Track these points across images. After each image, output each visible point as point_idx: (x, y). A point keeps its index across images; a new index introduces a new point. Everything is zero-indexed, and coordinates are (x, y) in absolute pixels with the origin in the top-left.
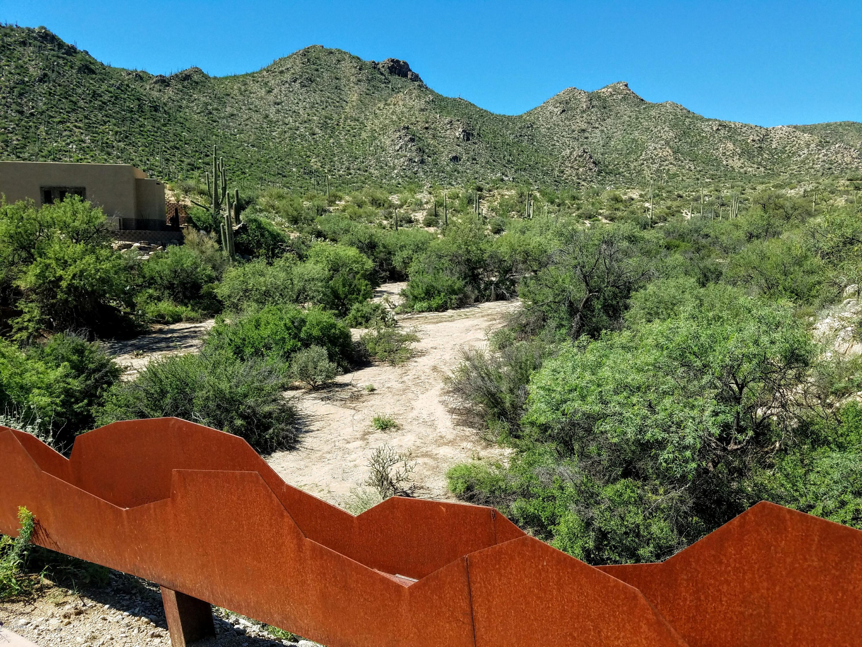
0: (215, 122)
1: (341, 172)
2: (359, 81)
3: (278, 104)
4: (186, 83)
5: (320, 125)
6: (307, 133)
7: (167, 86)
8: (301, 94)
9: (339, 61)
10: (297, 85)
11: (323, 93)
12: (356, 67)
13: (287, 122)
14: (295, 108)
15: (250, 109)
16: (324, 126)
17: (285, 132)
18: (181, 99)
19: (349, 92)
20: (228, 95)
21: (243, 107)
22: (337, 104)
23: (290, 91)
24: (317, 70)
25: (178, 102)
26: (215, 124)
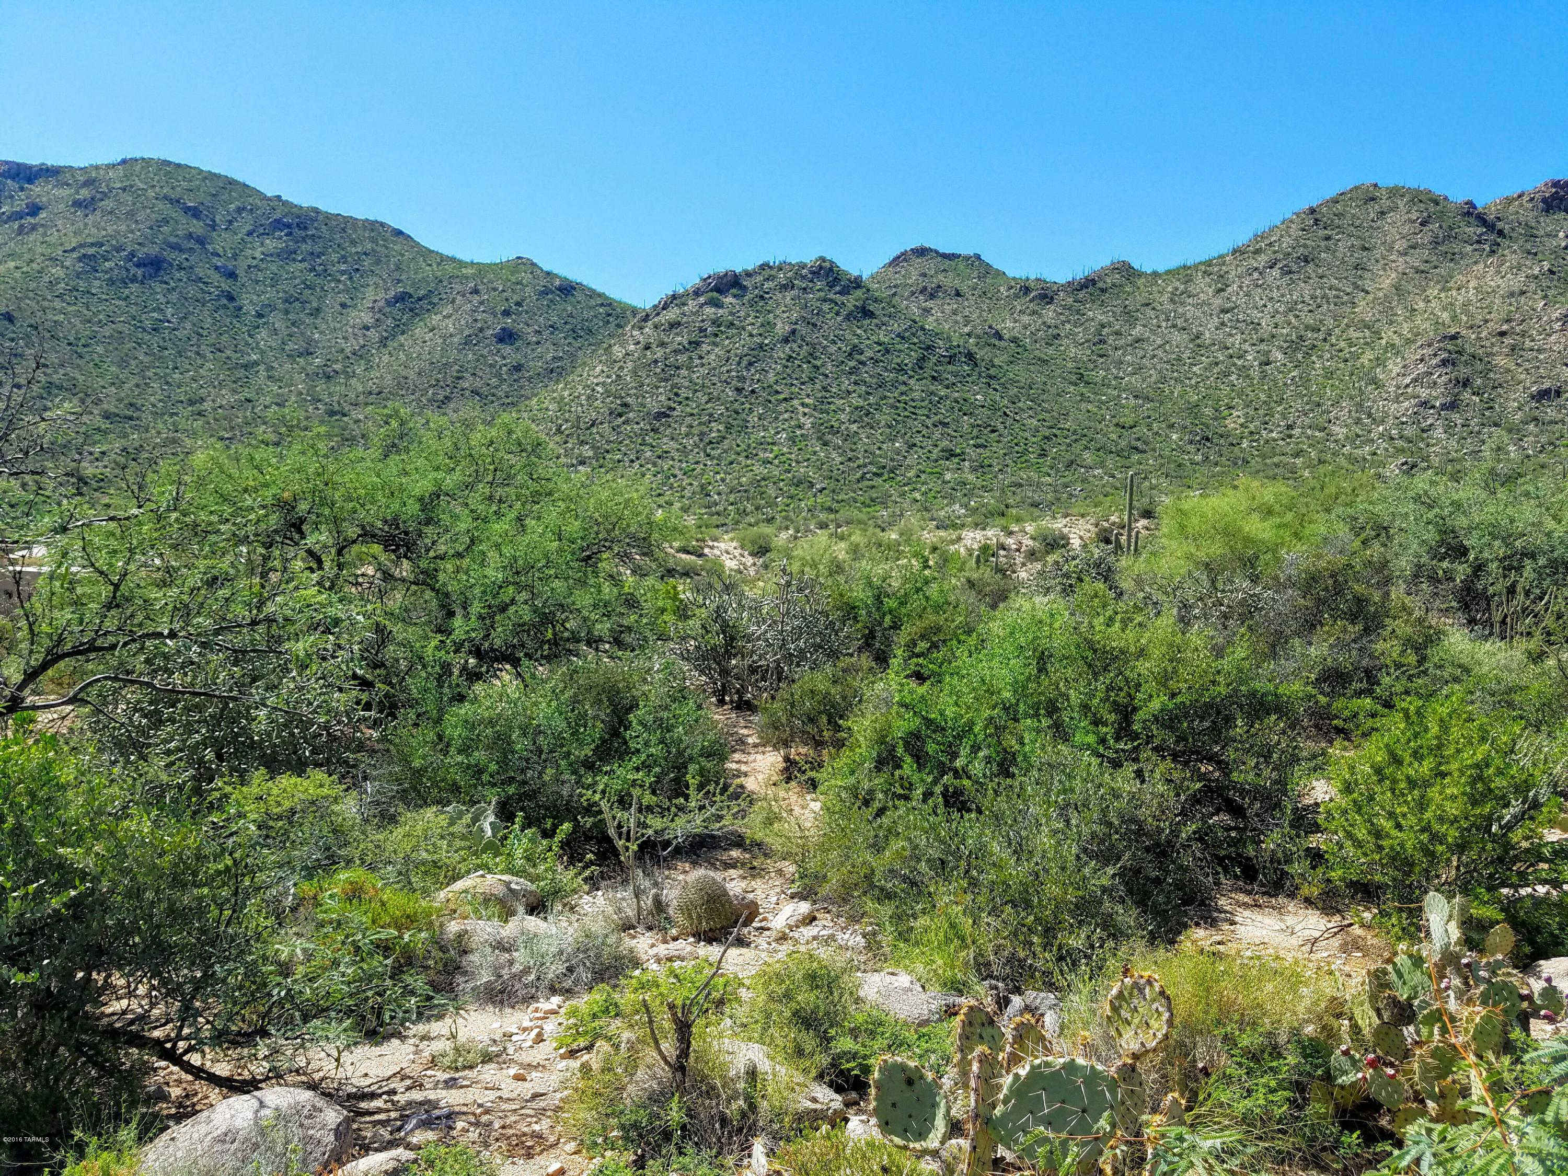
0: (1101, 356)
1: (1274, 435)
2: (1413, 247)
3: (1227, 312)
4: (1081, 295)
5: (1285, 345)
6: (1256, 363)
7: (1048, 303)
8: (1278, 288)
9: (1383, 213)
10: (1276, 272)
11: (1325, 280)
12: (1414, 221)
13: (1229, 345)
14: (1256, 314)
15: (1174, 326)
16: (1292, 347)
17: (1217, 364)
18: (1063, 323)
19: (1381, 273)
20: (1147, 305)
21: (1164, 324)
22: (1345, 298)
23: (1257, 286)
24: (1328, 238)
25: (1056, 327)
26: (1101, 360)
